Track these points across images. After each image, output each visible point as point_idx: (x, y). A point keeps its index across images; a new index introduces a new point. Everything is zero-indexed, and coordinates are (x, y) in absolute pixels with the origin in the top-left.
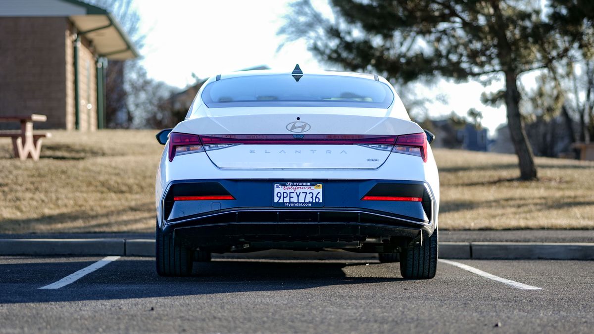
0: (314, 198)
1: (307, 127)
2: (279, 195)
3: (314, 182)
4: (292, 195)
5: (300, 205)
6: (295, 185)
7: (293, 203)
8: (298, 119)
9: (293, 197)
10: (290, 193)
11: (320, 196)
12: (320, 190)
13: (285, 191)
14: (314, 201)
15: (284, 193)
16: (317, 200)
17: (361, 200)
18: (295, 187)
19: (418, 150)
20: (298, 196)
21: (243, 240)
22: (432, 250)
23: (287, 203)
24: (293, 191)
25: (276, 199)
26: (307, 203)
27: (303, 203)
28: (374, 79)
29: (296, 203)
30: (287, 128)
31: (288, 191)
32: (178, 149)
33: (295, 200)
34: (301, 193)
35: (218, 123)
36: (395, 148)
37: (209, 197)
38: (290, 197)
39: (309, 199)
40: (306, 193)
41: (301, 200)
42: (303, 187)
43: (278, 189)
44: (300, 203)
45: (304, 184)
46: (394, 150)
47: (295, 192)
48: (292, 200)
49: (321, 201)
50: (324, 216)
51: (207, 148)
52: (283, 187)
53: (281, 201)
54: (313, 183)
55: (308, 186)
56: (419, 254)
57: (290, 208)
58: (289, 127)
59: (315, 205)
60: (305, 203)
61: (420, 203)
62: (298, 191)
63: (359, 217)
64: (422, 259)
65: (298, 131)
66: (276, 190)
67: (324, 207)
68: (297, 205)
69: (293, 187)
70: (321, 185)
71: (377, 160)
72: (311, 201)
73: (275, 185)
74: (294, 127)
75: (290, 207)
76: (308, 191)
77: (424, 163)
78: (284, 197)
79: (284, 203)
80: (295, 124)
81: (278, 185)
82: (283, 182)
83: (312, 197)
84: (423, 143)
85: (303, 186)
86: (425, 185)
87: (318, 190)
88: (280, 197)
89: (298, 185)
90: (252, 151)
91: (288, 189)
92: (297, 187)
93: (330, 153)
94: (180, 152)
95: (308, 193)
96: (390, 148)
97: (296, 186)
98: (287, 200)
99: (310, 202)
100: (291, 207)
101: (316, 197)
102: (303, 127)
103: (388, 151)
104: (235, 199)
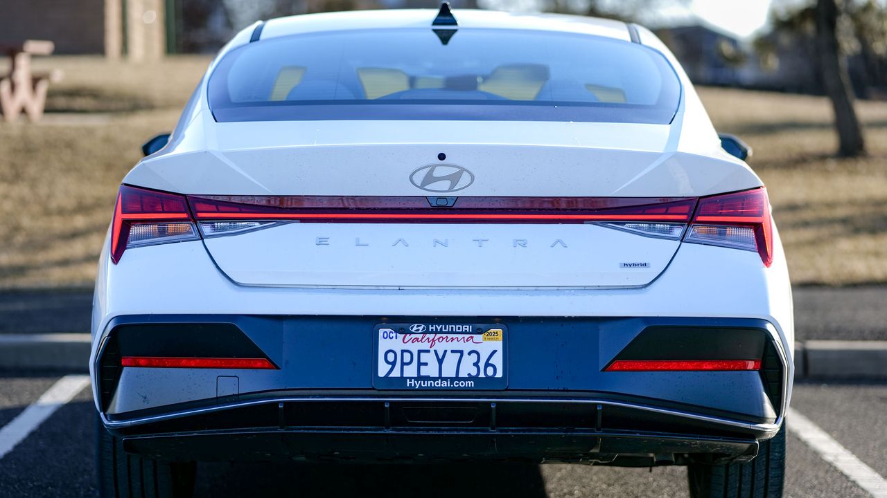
0: (481, 365)
1: (465, 179)
2: (391, 357)
3: (481, 324)
4: (424, 358)
5: (445, 384)
6: (432, 332)
7: (427, 378)
8: (442, 157)
9: (426, 364)
10: (420, 352)
11: (498, 360)
12: (498, 345)
13: (406, 347)
14: (482, 375)
15: (403, 351)
16: (490, 371)
17: (604, 370)
18: (431, 336)
19: (750, 233)
20: (440, 361)
21: (303, 458)
22: (772, 464)
23: (411, 379)
24: (426, 346)
25: (383, 369)
26: (465, 379)
27: (452, 380)
28: (629, 39)
29: (435, 379)
30: (411, 181)
31: (414, 348)
32: (135, 230)
33: (431, 370)
34: (449, 353)
35: (233, 166)
36: (691, 231)
37: (210, 360)
38: (420, 364)
39: (468, 369)
40: (461, 352)
41: (449, 371)
42: (455, 336)
43: (389, 342)
44: (446, 379)
45: (456, 328)
46: (688, 237)
47: (432, 350)
48: (425, 371)
49: (499, 374)
50: (508, 415)
51: (207, 230)
52: (401, 336)
53: (396, 373)
54: (479, 325)
55: (466, 333)
56: (741, 475)
57: (421, 393)
58: (419, 178)
59: (483, 384)
60: (457, 378)
61: (756, 373)
62: (440, 347)
63: (600, 417)
64: (749, 486)
65: (440, 189)
66: (384, 345)
67: (507, 390)
68: (438, 384)
69: (428, 336)
70: (500, 331)
71: (645, 265)
72: (474, 373)
73: (381, 332)
74: (429, 179)
75: (417, 390)
76: (467, 347)
77: (766, 269)
78: (403, 364)
79: (402, 379)
80: (432, 171)
81: (388, 330)
82: (401, 323)
83: (476, 364)
84: (760, 214)
85: (452, 333)
86: (769, 327)
87: (491, 345)
88: (393, 364)
89: (441, 332)
90: (322, 241)
91: (413, 343)
92: (438, 336)
93: (524, 246)
94: (139, 237)
95: (465, 353)
96: (678, 232)
97: (436, 333)
98: (410, 371)
99: (470, 378)
100: (421, 389)
101: (487, 364)
102: (454, 179)
103: (675, 239)
104: (278, 368)
